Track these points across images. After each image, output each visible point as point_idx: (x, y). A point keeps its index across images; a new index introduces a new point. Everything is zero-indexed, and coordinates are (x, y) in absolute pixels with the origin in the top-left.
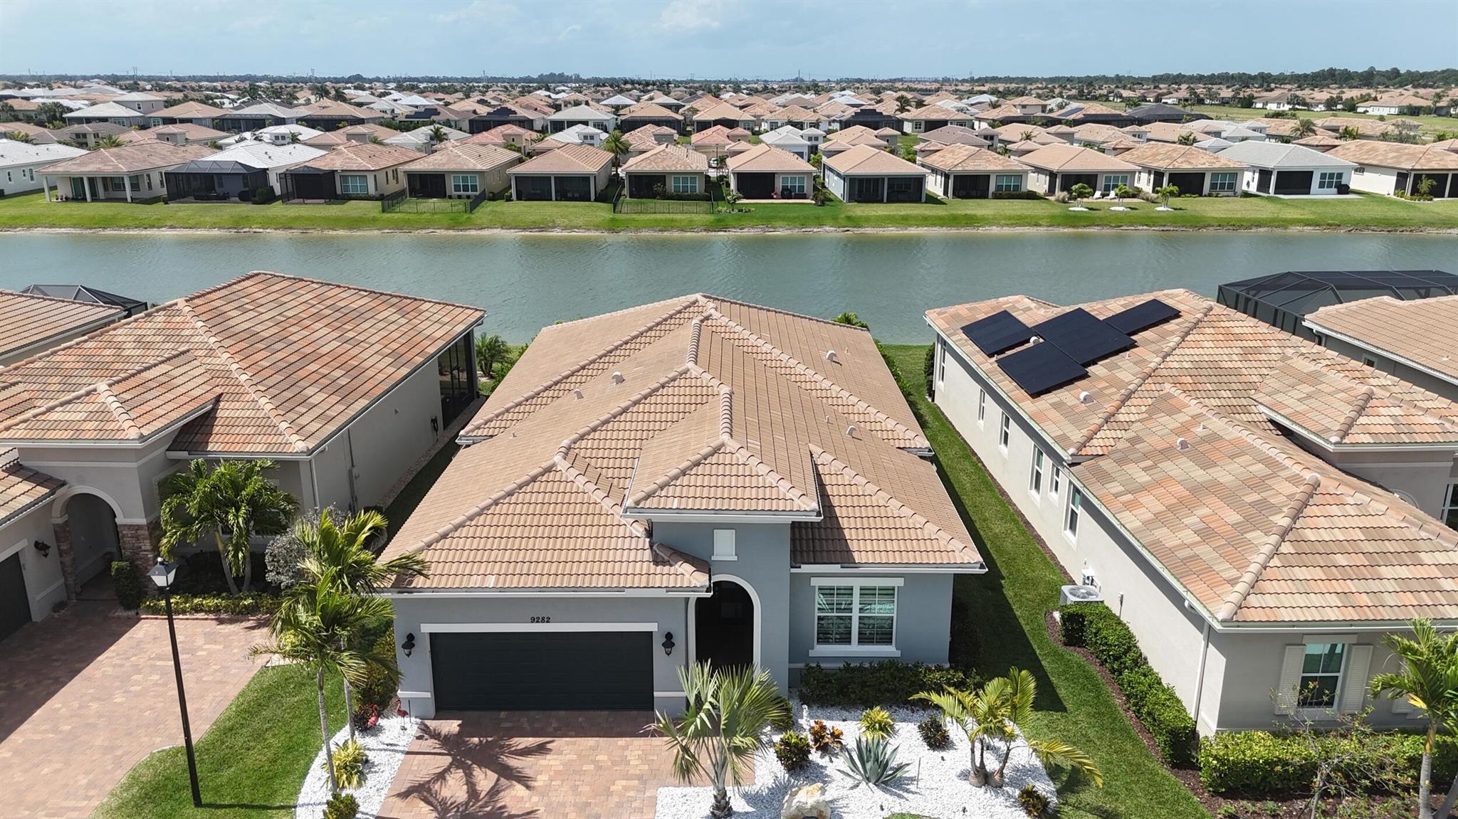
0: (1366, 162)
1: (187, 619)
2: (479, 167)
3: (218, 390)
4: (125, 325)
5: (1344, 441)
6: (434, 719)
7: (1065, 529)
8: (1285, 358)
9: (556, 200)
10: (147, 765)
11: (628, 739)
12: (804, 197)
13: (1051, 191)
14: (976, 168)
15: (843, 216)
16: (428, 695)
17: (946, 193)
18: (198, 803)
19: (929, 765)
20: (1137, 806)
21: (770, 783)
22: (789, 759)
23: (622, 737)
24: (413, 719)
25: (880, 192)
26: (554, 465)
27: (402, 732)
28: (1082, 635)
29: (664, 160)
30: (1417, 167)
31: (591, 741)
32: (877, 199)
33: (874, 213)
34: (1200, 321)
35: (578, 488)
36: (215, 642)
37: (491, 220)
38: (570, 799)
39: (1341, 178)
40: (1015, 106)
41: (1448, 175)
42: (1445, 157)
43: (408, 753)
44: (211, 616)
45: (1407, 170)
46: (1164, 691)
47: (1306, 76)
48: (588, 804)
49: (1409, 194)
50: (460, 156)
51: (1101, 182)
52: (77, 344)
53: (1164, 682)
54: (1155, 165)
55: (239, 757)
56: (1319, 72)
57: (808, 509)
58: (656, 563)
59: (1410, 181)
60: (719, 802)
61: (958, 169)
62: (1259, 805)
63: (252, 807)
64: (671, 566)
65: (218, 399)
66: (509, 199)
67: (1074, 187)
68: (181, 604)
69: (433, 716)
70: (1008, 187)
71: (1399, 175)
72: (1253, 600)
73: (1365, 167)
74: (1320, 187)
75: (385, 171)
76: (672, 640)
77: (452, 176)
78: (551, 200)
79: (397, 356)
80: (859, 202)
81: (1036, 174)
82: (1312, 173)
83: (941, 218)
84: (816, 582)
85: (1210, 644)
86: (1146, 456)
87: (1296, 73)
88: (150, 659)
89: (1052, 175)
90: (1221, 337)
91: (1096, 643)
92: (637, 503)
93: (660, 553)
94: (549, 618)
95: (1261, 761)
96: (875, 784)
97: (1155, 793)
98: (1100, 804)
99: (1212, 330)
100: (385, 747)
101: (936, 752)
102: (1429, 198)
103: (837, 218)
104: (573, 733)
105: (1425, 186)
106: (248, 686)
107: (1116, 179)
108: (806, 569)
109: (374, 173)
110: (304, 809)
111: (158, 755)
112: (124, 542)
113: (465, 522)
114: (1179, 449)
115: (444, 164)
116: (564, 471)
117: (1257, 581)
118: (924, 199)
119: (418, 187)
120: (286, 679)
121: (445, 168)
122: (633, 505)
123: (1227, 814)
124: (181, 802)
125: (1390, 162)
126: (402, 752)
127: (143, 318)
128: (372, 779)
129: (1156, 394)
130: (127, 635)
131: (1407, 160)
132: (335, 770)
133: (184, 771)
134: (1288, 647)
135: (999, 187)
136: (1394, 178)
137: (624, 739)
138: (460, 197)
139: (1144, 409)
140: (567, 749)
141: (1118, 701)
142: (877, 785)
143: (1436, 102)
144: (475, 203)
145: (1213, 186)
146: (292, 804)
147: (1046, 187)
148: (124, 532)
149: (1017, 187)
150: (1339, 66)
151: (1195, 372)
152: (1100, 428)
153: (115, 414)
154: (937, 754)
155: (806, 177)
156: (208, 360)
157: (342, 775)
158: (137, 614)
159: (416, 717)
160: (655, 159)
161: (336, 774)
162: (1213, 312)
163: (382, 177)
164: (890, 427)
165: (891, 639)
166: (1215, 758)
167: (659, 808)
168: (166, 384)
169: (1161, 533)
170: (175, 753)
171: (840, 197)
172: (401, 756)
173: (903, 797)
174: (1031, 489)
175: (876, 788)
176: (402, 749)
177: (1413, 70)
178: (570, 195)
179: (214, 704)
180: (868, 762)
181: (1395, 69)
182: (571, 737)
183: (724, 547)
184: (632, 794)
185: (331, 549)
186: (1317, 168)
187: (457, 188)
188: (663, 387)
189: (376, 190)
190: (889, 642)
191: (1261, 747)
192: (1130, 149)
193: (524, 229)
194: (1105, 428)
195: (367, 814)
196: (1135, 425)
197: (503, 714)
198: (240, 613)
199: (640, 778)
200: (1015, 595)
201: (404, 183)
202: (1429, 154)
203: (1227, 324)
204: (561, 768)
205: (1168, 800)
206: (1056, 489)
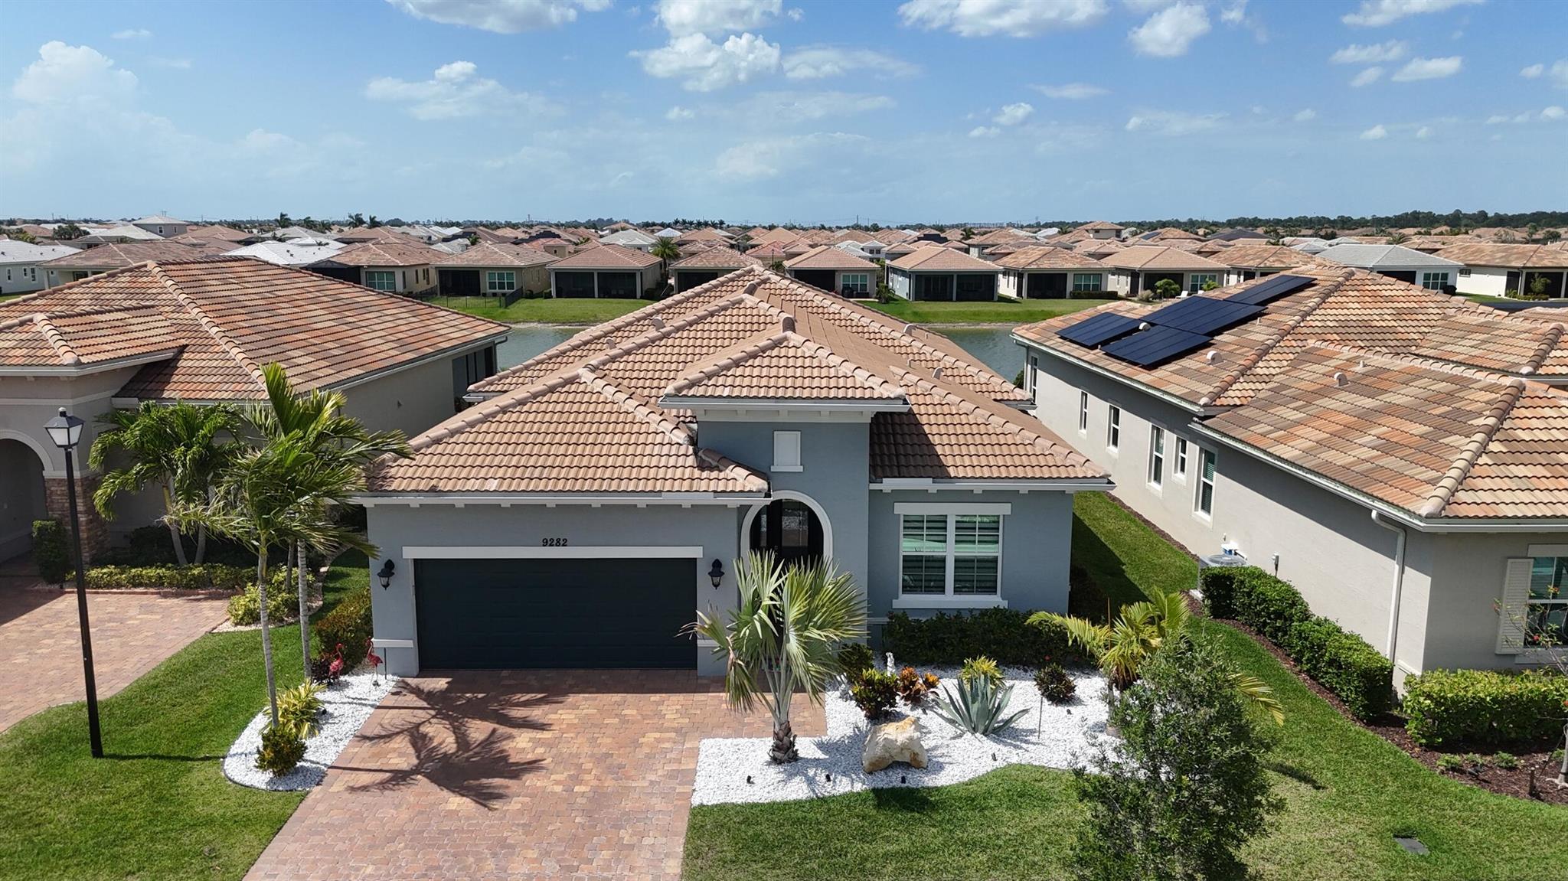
0: (1472, 263)
1: (122, 593)
2: (517, 263)
3: (184, 342)
4: (83, 284)
5: (1538, 372)
6: (417, 677)
7: (1196, 510)
8: (1446, 317)
9: (599, 297)
10: (39, 718)
11: (664, 695)
12: (867, 296)
13: (1134, 290)
14: (1052, 266)
15: (909, 312)
16: (410, 644)
17: (1019, 293)
18: (97, 752)
19: (1052, 718)
20: (1329, 761)
21: (849, 732)
22: (870, 700)
23: (657, 693)
24: (389, 677)
25: (948, 290)
26: (578, 376)
27: (374, 688)
28: (1231, 602)
29: (716, 257)
30: (1529, 265)
31: (617, 697)
32: (944, 297)
33: (943, 310)
34: (1341, 284)
35: (607, 398)
36: (152, 613)
37: (527, 315)
38: (586, 749)
39: (1446, 279)
40: (1087, 231)
41: (1562, 273)
42: (1558, 256)
43: (379, 707)
44: (152, 590)
45: (1518, 268)
46: (1347, 637)
47: (1388, 219)
48: (608, 755)
49: (1522, 293)
50: (496, 253)
51: (1188, 281)
52: (24, 301)
53: (1345, 630)
54: (1246, 264)
55: (160, 713)
56: (1401, 216)
57: (892, 396)
58: (702, 468)
59: (1522, 281)
60: (781, 741)
61: (1033, 267)
62: (1489, 758)
63: (169, 758)
64: (721, 471)
65: (182, 349)
66: (549, 296)
67: (1158, 284)
68: (116, 574)
69: (415, 674)
70: (1087, 286)
71: (1510, 275)
72: (1462, 496)
73: (1472, 268)
75: (414, 269)
76: (722, 570)
77: (487, 272)
78: (594, 297)
79: (402, 344)
80: (926, 300)
81: (1116, 276)
82: (1414, 273)
83: (1016, 314)
84: (902, 509)
85: (1406, 568)
86: (1295, 399)
87: (1378, 216)
88: (67, 626)
89: (1134, 274)
90: (1367, 299)
91: (1250, 604)
92: (679, 390)
93: (707, 459)
94: (565, 540)
95: (1488, 699)
96: (983, 734)
97: (1350, 748)
98: (1280, 759)
99: (1356, 293)
100: (351, 700)
101: (1059, 708)
102: (1544, 297)
103: (903, 313)
104: (594, 689)
105: (1538, 285)
106: (186, 649)
107: (1203, 278)
108: (889, 484)
109: (403, 270)
110: (235, 759)
111: (56, 709)
112: (52, 502)
113: (464, 427)
114: (1337, 386)
115: (478, 261)
116: (589, 383)
117: (1465, 479)
118: (996, 298)
119: (450, 284)
120: (235, 644)
121: (481, 264)
122: (673, 392)
123: (1449, 766)
124: (76, 755)
125: (1497, 262)
126: (372, 706)
127: (105, 278)
128: (327, 730)
129: (1298, 350)
130: (45, 606)
131: (1517, 259)
132: (280, 714)
133: (86, 724)
134: (1510, 561)
135: (1077, 287)
136: (1505, 278)
137: (658, 695)
138: (495, 295)
139: (1285, 363)
140: (584, 704)
141: (1285, 666)
142: (986, 736)
143: (1532, 234)
144: (511, 299)
146: (221, 755)
147: (1128, 288)
148: (53, 489)
149: (1097, 287)
150: (1424, 209)
151: (1340, 330)
152: (1235, 380)
153: (51, 342)
154: (1062, 710)
155: (868, 274)
156: (176, 315)
157: (289, 721)
158: (62, 587)
159: (394, 674)
160: (706, 256)
161: (281, 719)
162: (1355, 277)
163: (410, 274)
164: (983, 381)
165: (996, 588)
166: (1429, 696)
167: (702, 757)
168: (121, 328)
169: (1329, 455)
170: (78, 707)
171: (905, 297)
172: (371, 710)
173: (1021, 748)
174: (1149, 481)
175: (985, 738)
176: (371, 703)
177: (1502, 213)
178: (614, 292)
179: (139, 665)
180: (973, 702)
181: (1483, 211)
182: (590, 693)
183: (787, 454)
184: (667, 745)
185: (287, 419)
186: (1421, 268)
187: (492, 285)
188: (712, 316)
189: (405, 287)
190: (992, 590)
191: (1486, 685)
192: (1216, 252)
193: (564, 323)
194: (1241, 380)
195: (318, 763)
196: (1276, 377)
197: (505, 673)
198: (188, 586)
199: (677, 731)
200: (1141, 578)
201: (434, 279)
202: (1540, 253)
203: (1373, 287)
204: (576, 721)
205: (1368, 754)
206: (1183, 469)
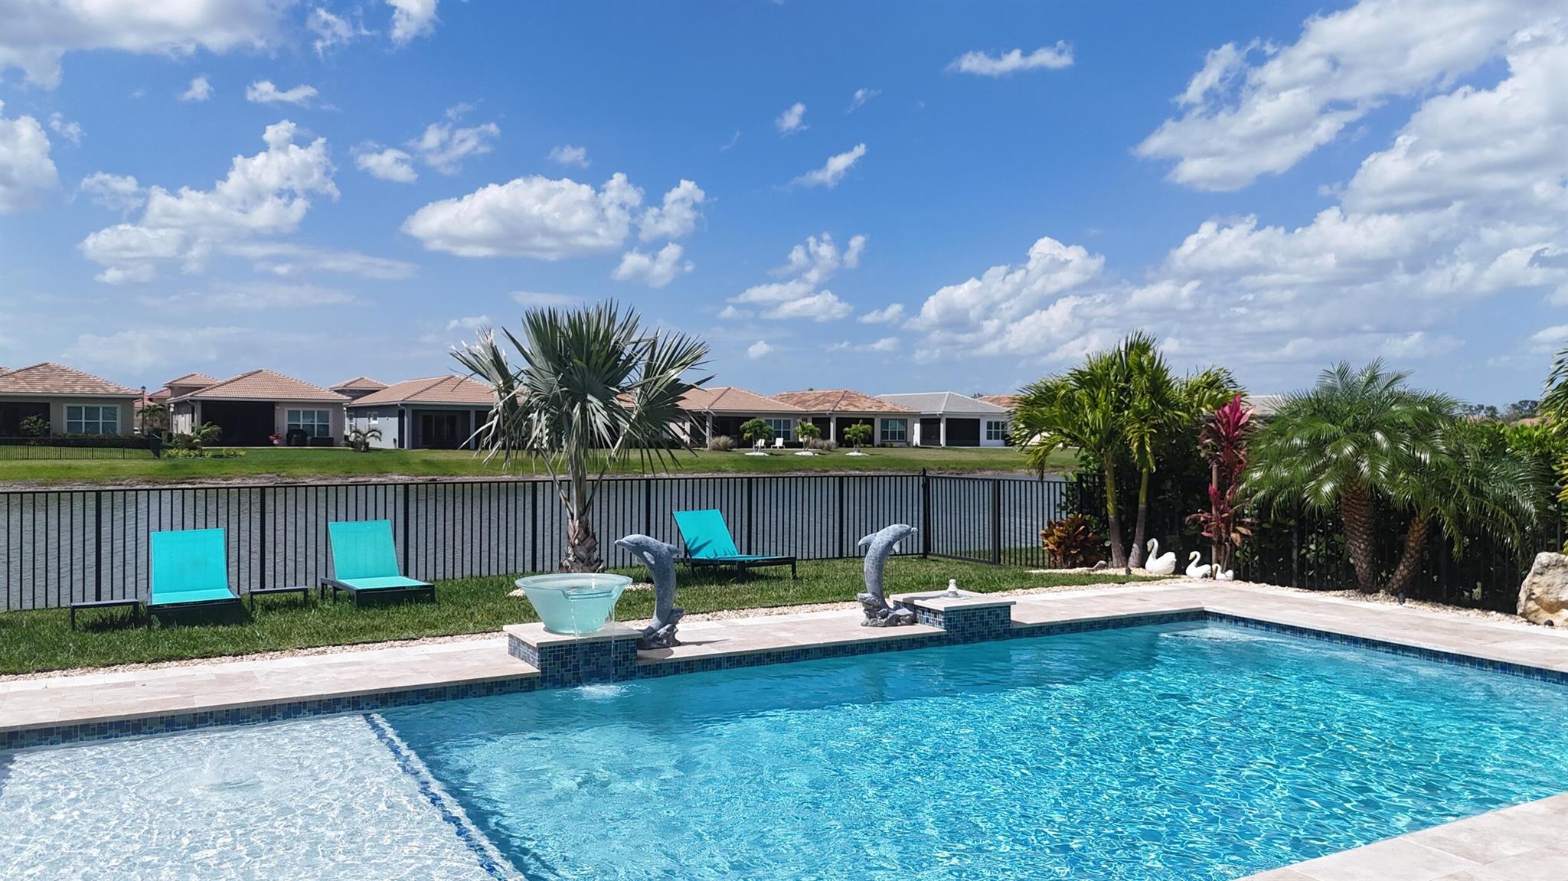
12: (330, 443)
29: (45, 377)
39: (1006, 428)
54: (819, 408)
74: (988, 438)
80: (430, 449)
82: (978, 421)
89: (699, 419)
145: (884, 435)
160: (26, 377)
186: (983, 415)
